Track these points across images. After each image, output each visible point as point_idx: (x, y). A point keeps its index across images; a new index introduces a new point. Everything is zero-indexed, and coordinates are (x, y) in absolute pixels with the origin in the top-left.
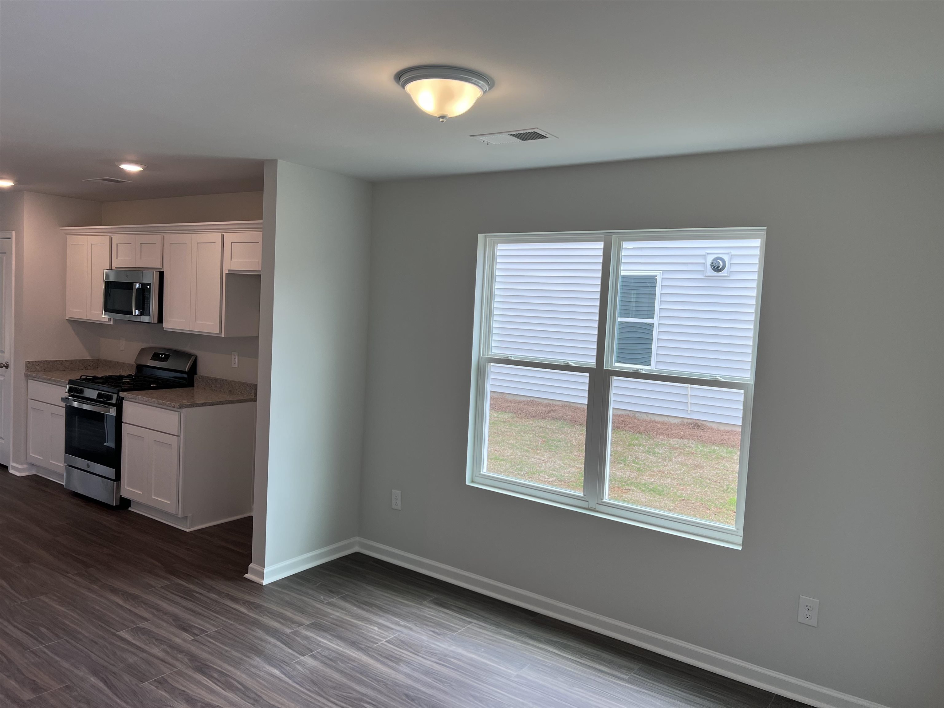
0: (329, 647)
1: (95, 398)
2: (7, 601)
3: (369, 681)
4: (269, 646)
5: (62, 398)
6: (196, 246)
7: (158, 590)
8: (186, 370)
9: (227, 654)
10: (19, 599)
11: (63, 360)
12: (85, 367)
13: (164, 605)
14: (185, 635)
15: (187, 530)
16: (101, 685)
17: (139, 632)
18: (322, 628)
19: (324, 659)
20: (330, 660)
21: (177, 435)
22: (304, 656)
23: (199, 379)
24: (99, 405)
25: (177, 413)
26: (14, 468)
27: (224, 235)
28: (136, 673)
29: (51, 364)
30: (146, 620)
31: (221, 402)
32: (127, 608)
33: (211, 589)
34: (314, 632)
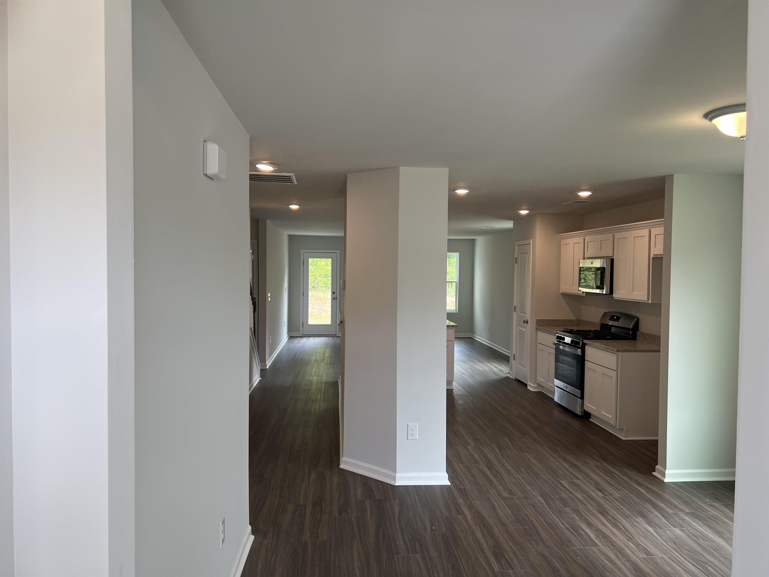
0: (698, 529)
1: (570, 343)
2: (508, 451)
3: (718, 556)
4: (653, 515)
5: (553, 342)
6: (633, 239)
7: (592, 467)
8: (631, 327)
9: (621, 510)
10: (515, 452)
11: (558, 320)
12: (571, 324)
13: (592, 475)
14: (599, 493)
15: (623, 439)
16: (543, 502)
17: (572, 484)
18: (697, 517)
19: (690, 534)
20: (695, 536)
21: (615, 370)
22: (675, 528)
23: (639, 335)
24: (572, 348)
25: (616, 355)
26: (531, 386)
27: (651, 230)
28: (564, 502)
29: (551, 321)
30: (579, 479)
31: (648, 350)
32: (570, 471)
33: (626, 475)
34: (690, 517)
